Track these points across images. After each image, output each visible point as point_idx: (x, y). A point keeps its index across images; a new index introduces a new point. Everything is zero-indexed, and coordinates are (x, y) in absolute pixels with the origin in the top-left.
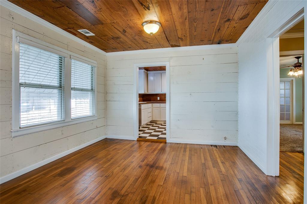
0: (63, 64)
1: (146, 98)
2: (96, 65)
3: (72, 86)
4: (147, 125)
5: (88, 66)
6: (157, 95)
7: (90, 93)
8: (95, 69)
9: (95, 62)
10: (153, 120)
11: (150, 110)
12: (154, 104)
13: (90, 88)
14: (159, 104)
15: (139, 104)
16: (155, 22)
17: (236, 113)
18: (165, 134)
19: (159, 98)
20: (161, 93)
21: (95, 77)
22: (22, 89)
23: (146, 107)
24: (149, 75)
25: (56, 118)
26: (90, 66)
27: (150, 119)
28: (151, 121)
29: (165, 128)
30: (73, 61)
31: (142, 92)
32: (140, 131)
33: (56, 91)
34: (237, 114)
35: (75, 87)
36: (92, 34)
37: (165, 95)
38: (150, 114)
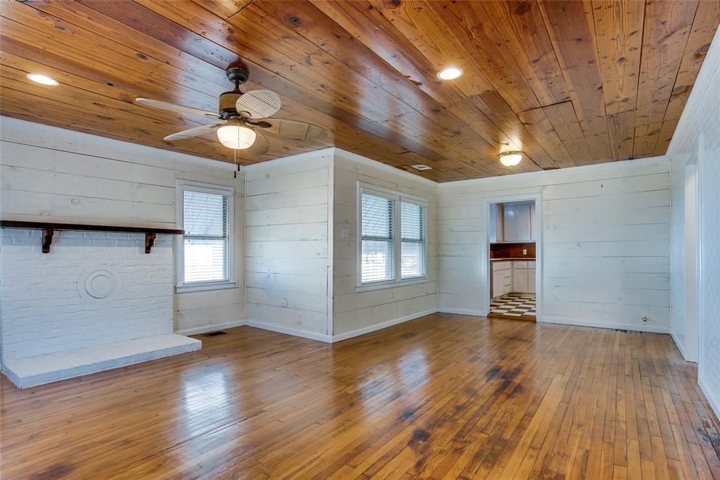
0: (392, 209)
1: (501, 251)
2: (426, 205)
3: (402, 237)
4: (503, 299)
5: (415, 206)
6: (521, 245)
7: (418, 244)
8: (425, 210)
9: (424, 200)
10: (515, 291)
11: (508, 273)
12: (515, 263)
13: (419, 238)
14: (525, 263)
15: (491, 261)
16: (516, 153)
17: (667, 277)
18: (535, 311)
19: (525, 252)
20: (530, 241)
21: (425, 221)
22: (363, 242)
23: (502, 266)
24: (505, 209)
25: (384, 276)
26: (418, 207)
27: (508, 290)
28: (510, 293)
29: (535, 304)
30: (402, 204)
31: (494, 241)
32: (491, 306)
33: (385, 243)
34: (669, 278)
35: (406, 237)
36: (428, 168)
37: (533, 245)
38: (508, 281)
